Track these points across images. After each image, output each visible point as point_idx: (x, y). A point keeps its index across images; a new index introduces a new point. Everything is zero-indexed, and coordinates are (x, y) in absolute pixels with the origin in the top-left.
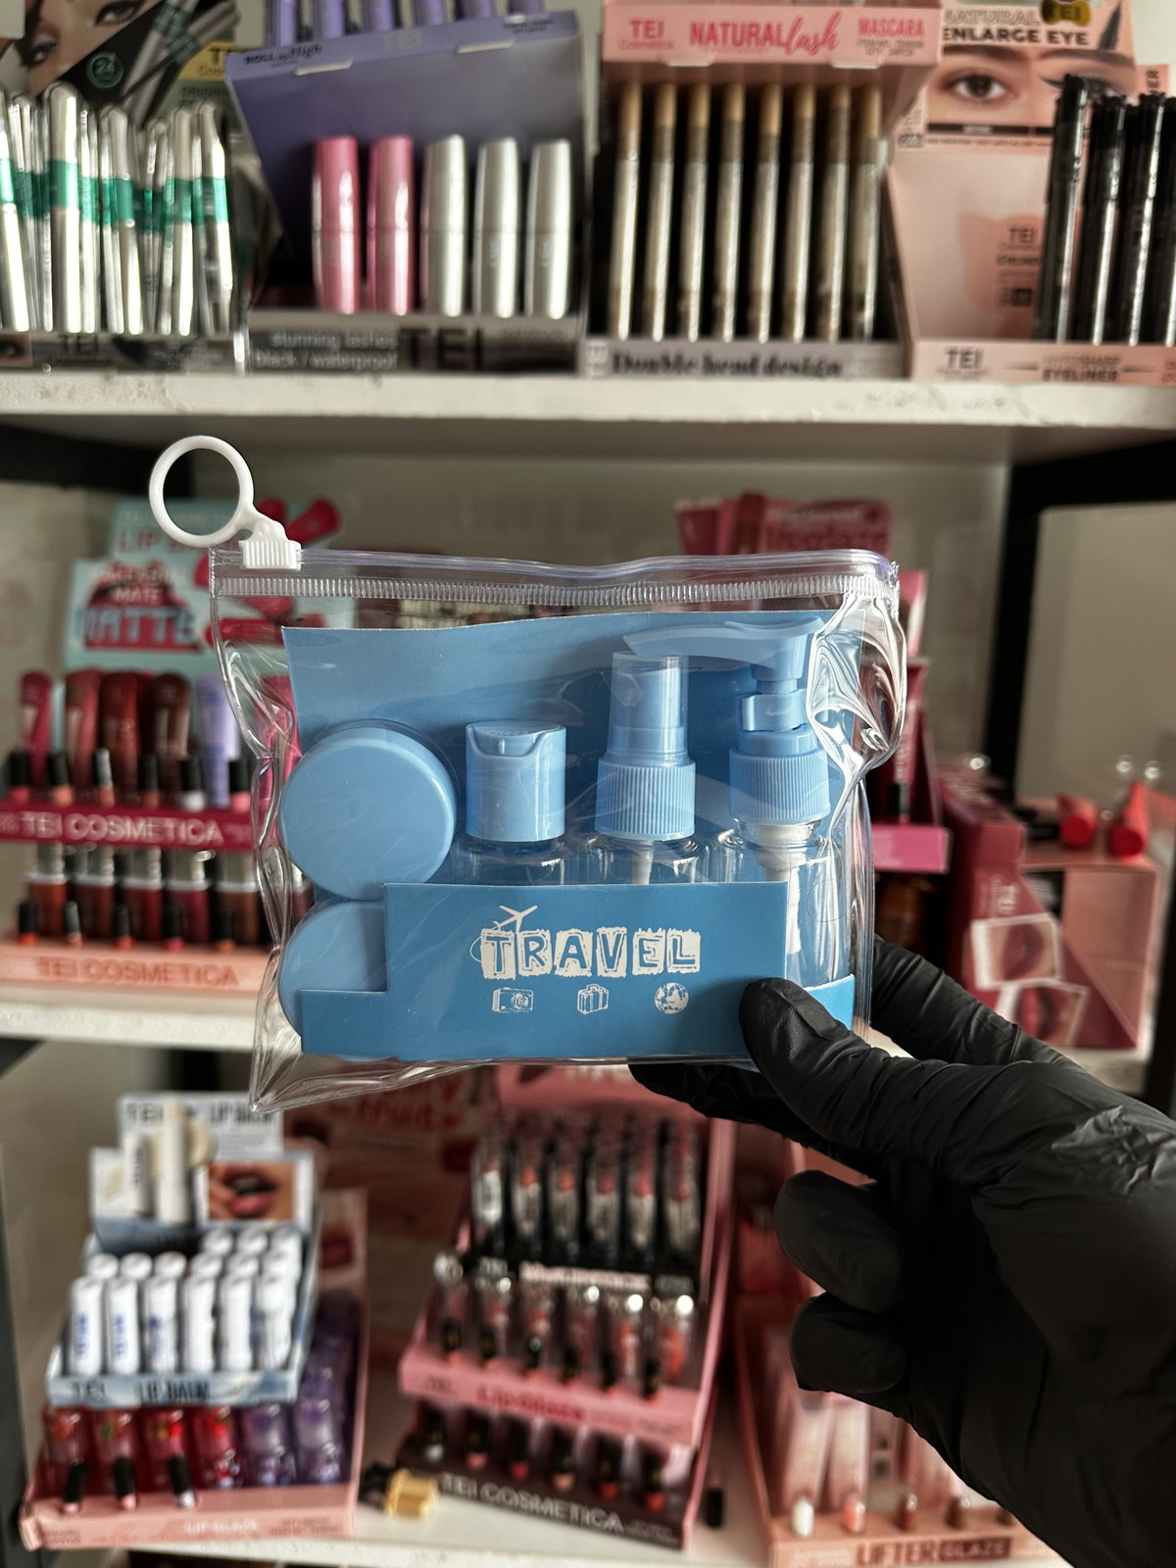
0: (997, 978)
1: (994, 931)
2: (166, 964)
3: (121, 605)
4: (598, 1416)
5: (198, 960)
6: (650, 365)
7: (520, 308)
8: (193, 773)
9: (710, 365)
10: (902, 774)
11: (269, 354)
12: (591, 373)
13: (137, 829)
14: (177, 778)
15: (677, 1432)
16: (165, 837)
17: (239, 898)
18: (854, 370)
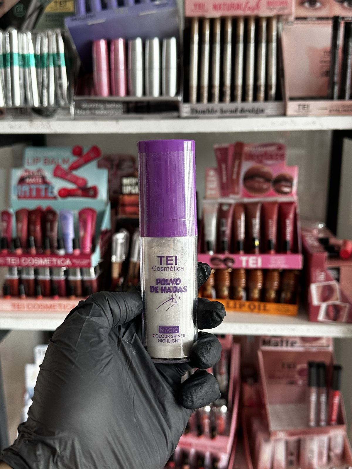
0: (320, 302)
1: (318, 287)
2: (54, 304)
3: (29, 184)
4: (197, 445)
5: (64, 302)
6: (203, 112)
7: (161, 93)
8: (61, 243)
9: (222, 111)
10: (289, 237)
11: (82, 111)
12: (184, 115)
13: (44, 261)
14: (55, 244)
15: (222, 449)
16: (52, 264)
17: (75, 282)
18: (269, 111)
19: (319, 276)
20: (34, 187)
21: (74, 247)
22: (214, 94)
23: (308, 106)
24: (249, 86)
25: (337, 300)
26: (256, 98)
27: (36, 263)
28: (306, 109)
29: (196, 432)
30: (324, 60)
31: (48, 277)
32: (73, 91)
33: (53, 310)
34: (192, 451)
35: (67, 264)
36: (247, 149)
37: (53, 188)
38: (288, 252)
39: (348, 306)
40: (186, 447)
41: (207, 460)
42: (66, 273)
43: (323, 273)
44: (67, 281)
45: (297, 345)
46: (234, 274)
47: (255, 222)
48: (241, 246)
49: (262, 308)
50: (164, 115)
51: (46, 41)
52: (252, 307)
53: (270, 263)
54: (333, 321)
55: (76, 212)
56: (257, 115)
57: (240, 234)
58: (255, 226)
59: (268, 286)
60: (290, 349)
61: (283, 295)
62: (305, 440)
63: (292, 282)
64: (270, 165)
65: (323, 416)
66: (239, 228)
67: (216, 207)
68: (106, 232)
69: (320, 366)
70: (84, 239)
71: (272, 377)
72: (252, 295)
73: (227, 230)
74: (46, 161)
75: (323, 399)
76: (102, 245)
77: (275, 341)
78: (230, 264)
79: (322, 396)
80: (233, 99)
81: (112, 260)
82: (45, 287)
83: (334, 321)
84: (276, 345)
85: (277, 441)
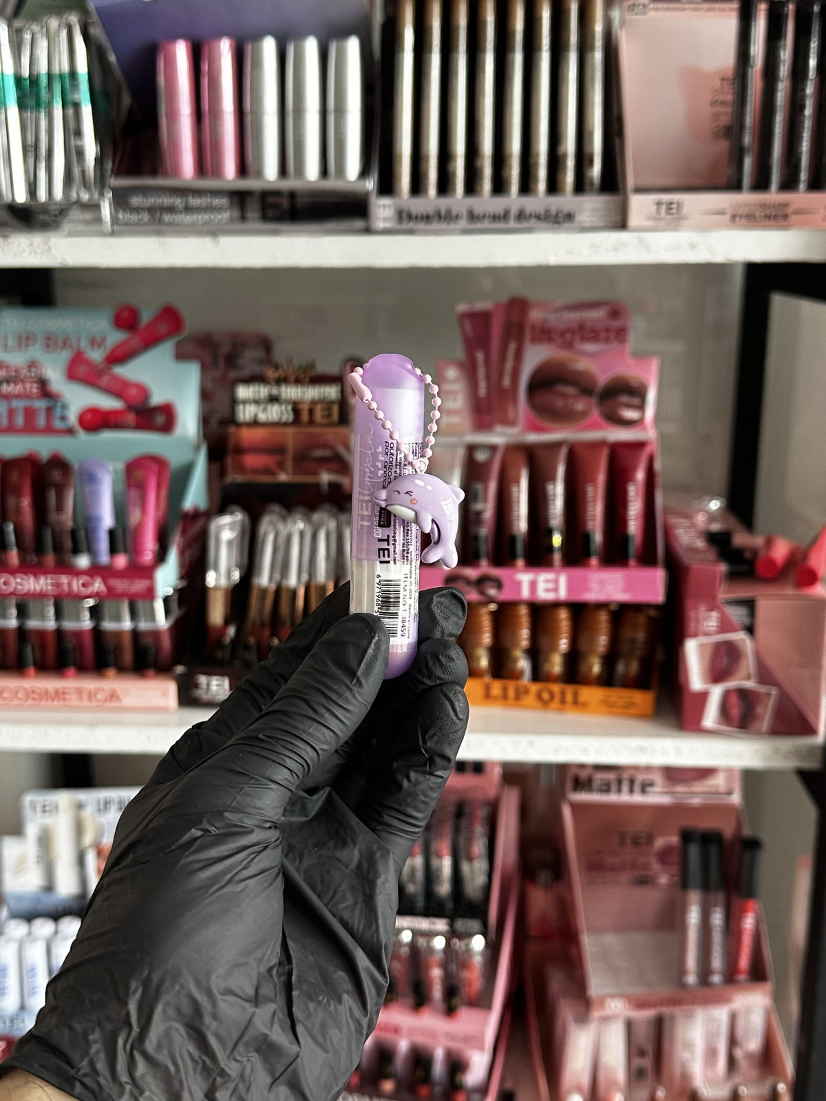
0: (706, 683)
1: (702, 646)
2: (64, 688)
3: (7, 397)
4: (412, 1031)
5: (90, 684)
6: (427, 218)
7: (324, 172)
8: (80, 539)
9: (472, 217)
10: (634, 526)
11: (129, 213)
12: (380, 225)
13: (38, 584)
14: (68, 544)
15: (475, 1041)
16: (59, 590)
17: (118, 635)
18: (584, 217)
19: (705, 619)
20: (19, 404)
21: (113, 550)
22: (454, 174)
23: (679, 205)
24: (537, 156)
25: (748, 677)
26: (554, 186)
27: (19, 587)
28: (674, 211)
29: (410, 1000)
30: (721, 98)
31: (51, 624)
32: (109, 165)
33: (62, 703)
34: (403, 1046)
35: (96, 590)
36: (535, 315)
37: (65, 407)
38: (632, 562)
39: (774, 692)
40: (388, 1036)
41: (439, 1068)
42: (95, 612)
43: (715, 614)
44: (97, 632)
45: (657, 789)
46: (504, 615)
47: (554, 489)
48: (520, 547)
49: (569, 698)
50: (331, 225)
51: (43, 45)
52: (546, 696)
53: (588, 590)
54: (738, 730)
55: (120, 466)
56: (556, 226)
57: (518, 520)
58: (554, 500)
59: (583, 646)
60: (638, 798)
61: (620, 668)
62: (672, 1018)
63: (641, 636)
64: (591, 355)
65: (717, 962)
66: (515, 505)
67: (461, 453)
68: (195, 515)
69: (709, 839)
70: (138, 531)
71: (594, 867)
72: (546, 667)
73: (487, 509)
74: (51, 342)
75: (717, 918)
76: (184, 546)
77: (601, 780)
78: (492, 592)
79: (715, 912)
80: (499, 186)
81: (206, 582)
82: (43, 648)
83: (741, 730)
84: (606, 788)
85: (606, 1019)
